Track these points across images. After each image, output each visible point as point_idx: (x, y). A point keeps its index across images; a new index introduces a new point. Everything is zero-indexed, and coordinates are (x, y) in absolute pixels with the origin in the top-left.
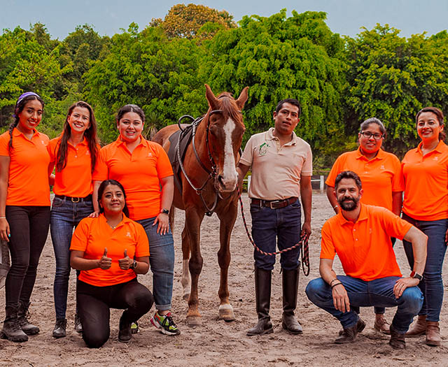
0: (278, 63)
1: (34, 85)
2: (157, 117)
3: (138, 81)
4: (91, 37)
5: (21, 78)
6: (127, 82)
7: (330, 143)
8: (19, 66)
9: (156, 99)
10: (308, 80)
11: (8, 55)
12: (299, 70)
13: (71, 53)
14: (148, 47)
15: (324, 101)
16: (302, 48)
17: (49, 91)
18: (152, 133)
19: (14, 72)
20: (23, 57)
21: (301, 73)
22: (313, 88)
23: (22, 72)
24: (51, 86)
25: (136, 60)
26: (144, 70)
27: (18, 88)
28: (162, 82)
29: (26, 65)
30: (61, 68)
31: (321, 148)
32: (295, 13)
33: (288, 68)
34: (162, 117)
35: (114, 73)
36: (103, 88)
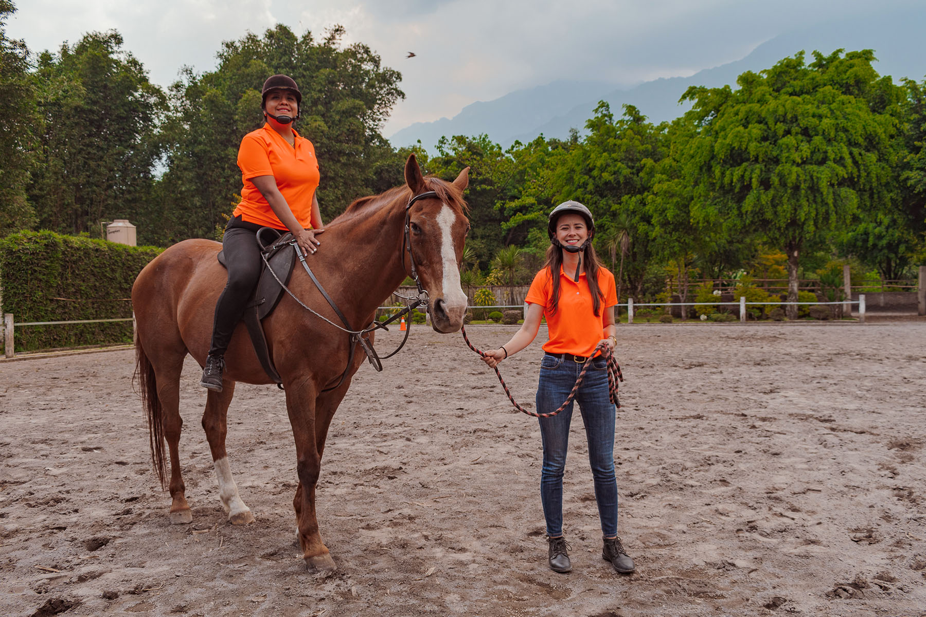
0: (781, 128)
10: (829, 149)
12: (817, 135)
15: (862, 180)
21: (817, 139)
22: (840, 161)
33: (797, 133)
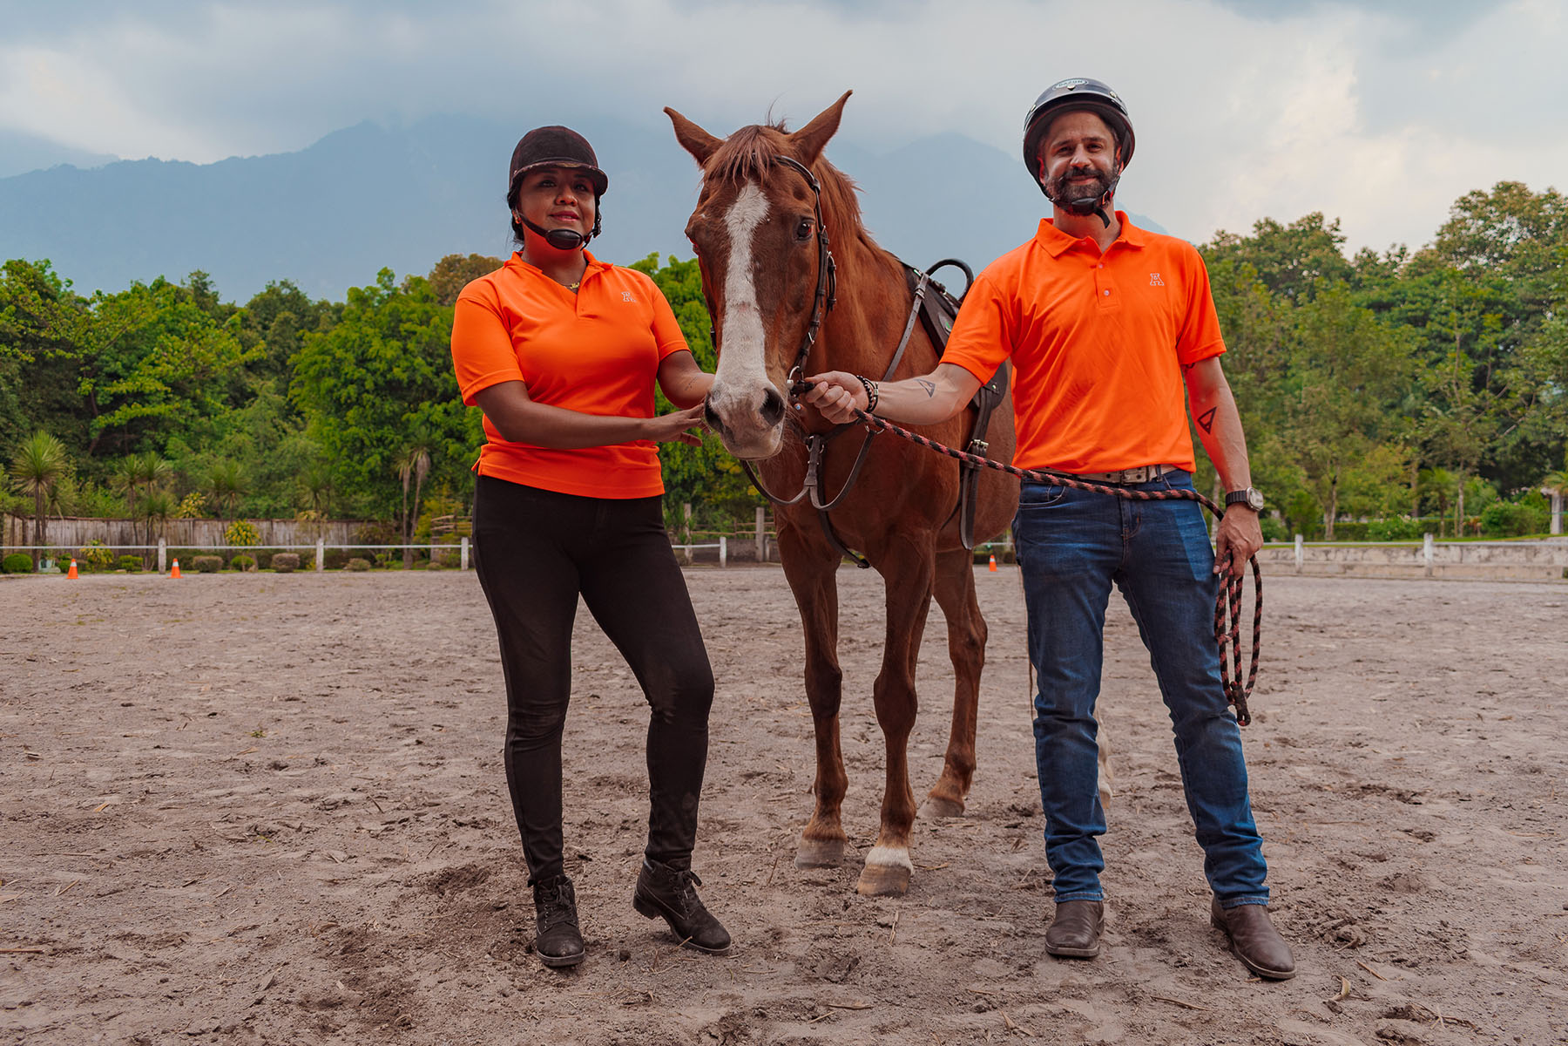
1: (191, 382)
2: (430, 435)
3: (396, 370)
4: (295, 300)
5: (164, 368)
6: (374, 373)
7: (721, 485)
8: (163, 347)
9: (428, 403)
11: (142, 325)
13: (260, 328)
14: (413, 312)
16: (689, 319)
17: (220, 393)
18: (420, 463)
19: (153, 357)
20: (171, 331)
23: (171, 356)
24: (223, 383)
25: (392, 332)
26: (405, 351)
27: (159, 386)
28: (437, 374)
29: (177, 344)
30: (243, 352)
31: (706, 494)
32: (673, 261)
34: (437, 435)
35: (351, 357)
36: (329, 382)
